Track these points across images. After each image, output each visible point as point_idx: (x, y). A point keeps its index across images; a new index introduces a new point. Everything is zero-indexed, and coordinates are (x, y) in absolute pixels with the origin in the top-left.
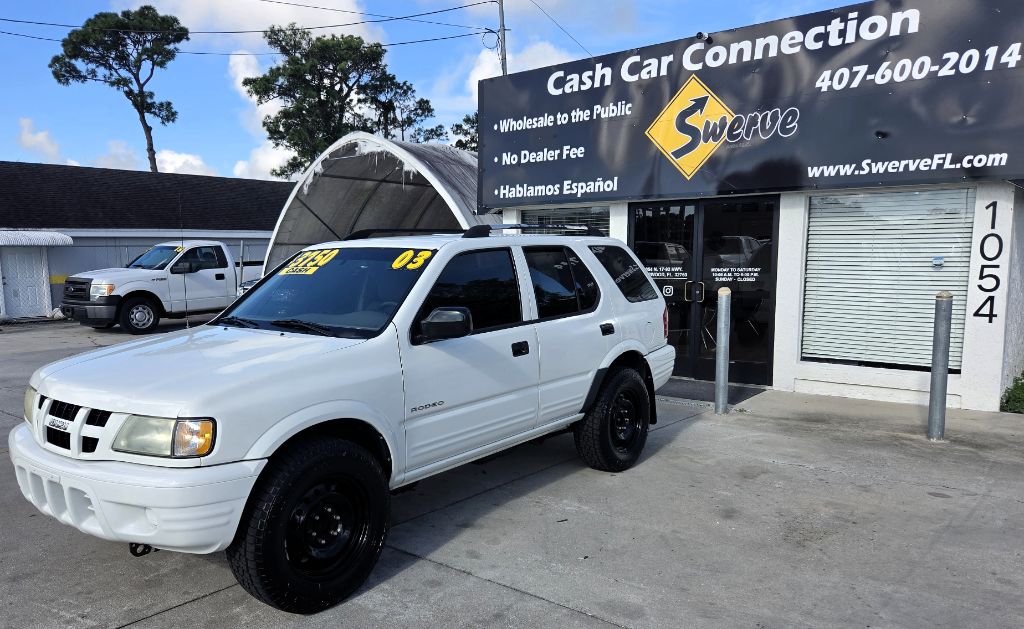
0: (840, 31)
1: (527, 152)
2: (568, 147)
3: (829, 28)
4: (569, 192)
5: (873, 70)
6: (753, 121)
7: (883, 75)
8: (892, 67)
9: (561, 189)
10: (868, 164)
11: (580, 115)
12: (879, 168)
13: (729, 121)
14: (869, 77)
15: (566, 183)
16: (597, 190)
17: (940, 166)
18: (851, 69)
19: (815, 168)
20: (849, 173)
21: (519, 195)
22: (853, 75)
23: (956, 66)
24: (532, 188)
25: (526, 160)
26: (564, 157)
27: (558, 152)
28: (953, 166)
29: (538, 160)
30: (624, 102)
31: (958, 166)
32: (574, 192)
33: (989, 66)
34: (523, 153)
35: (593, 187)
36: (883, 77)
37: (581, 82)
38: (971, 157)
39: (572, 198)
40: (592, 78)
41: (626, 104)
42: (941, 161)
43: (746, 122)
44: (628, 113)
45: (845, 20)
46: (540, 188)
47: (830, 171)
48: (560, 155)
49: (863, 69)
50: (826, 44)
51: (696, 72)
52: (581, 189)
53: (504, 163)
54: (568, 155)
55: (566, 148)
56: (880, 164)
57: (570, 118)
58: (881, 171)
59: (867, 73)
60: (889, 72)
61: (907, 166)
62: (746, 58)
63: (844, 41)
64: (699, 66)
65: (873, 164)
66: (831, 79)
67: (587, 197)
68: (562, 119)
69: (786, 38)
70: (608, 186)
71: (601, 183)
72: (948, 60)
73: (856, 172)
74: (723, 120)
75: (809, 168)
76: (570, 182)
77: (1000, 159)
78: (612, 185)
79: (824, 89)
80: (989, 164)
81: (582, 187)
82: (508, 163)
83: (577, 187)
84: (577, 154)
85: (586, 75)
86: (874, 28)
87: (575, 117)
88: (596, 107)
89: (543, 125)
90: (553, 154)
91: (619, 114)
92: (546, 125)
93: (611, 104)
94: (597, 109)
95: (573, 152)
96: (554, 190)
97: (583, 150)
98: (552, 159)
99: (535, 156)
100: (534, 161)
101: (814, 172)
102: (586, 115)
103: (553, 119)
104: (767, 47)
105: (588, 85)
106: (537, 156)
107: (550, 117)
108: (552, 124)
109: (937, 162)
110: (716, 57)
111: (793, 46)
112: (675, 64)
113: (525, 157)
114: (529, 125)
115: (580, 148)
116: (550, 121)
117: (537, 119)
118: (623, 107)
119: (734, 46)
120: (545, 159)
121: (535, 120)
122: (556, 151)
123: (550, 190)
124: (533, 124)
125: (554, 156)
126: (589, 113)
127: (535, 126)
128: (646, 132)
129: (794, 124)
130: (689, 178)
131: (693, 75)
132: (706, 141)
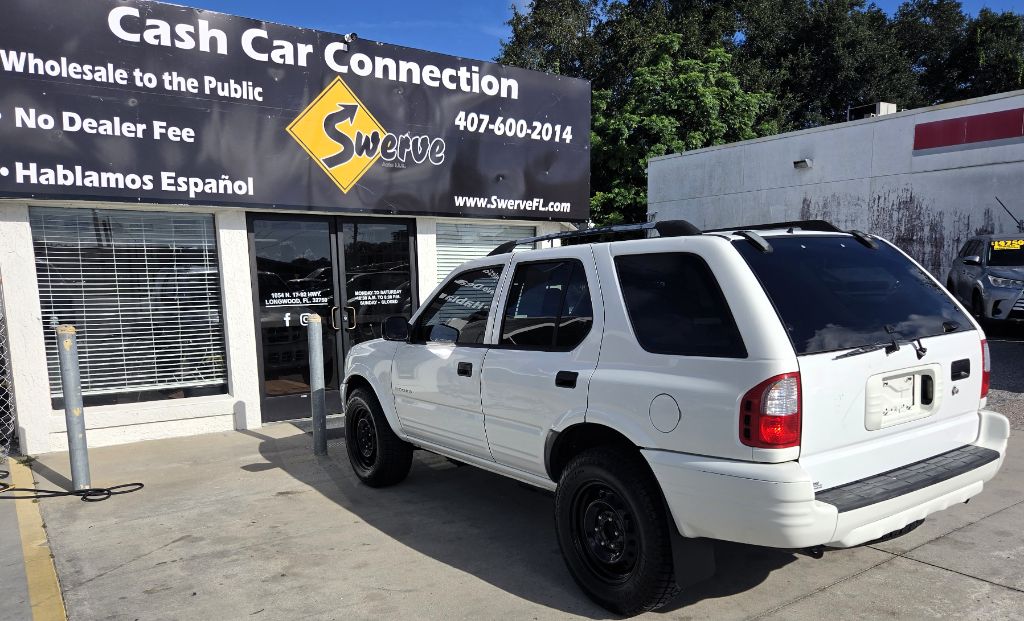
0: (468, 79)
1: (77, 117)
2: (164, 124)
3: (459, 74)
4: (173, 188)
5: (492, 121)
7: (499, 128)
8: (504, 122)
9: (157, 182)
10: (496, 201)
11: (174, 81)
12: (502, 204)
13: (382, 137)
14: (491, 127)
15: (164, 175)
16: (221, 191)
17: (537, 207)
18: (478, 116)
19: (459, 198)
20: (484, 206)
21: (61, 181)
22: (481, 121)
23: (540, 133)
24: (95, 175)
25: (76, 128)
26: (157, 136)
27: (141, 127)
28: (543, 209)
29: (101, 130)
30: (250, 83)
31: (546, 209)
32: (184, 188)
33: (557, 139)
34: (66, 115)
35: (212, 186)
37: (174, 36)
38: (551, 204)
39: (180, 198)
40: (195, 36)
41: (254, 87)
42: (537, 205)
43: (398, 143)
44: (260, 99)
45: (469, 70)
46: (112, 176)
47: (471, 201)
48: (149, 132)
49: (486, 118)
50: (458, 86)
51: (342, 74)
52: (194, 186)
53: (19, 124)
54: (164, 136)
55: (157, 124)
56: (503, 201)
57: (161, 82)
58: (504, 207)
59: (489, 123)
60: (502, 126)
61: (519, 205)
62: (392, 76)
63: (471, 89)
64: (344, 69)
65: (498, 201)
66: (466, 120)
67: (203, 199)
68: (146, 80)
69: (428, 68)
70: (240, 188)
71: (229, 183)
72: (536, 127)
73: (489, 206)
74: (375, 135)
75: (456, 197)
76: (173, 174)
77: (566, 207)
78: (246, 187)
79: (462, 128)
80: (562, 210)
81: (196, 185)
82: (31, 124)
83: (187, 183)
84: (180, 136)
85: (182, 29)
86: (490, 85)
87: (171, 83)
88: (207, 79)
89: (104, 80)
90: (133, 128)
91: (245, 97)
92: (111, 80)
93: (232, 81)
94: (210, 82)
95: (173, 133)
96: (143, 183)
97: (192, 133)
98: (133, 135)
99: (95, 124)
100: (94, 131)
101: (459, 201)
102: (190, 85)
103: (125, 75)
104: (410, 72)
105: (188, 44)
106: (99, 125)
107: (119, 71)
108: (125, 82)
109: (535, 204)
110: (361, 65)
111: (433, 79)
112: (316, 58)
113: (72, 122)
114: (76, 73)
115: (186, 130)
116: (120, 76)
117: (90, 67)
118: (251, 89)
119: (378, 60)
120: (117, 133)
121: (87, 68)
122: (138, 125)
123: (133, 182)
124: (83, 73)
125: (136, 132)
126: (196, 84)
127: (89, 77)
128: (287, 129)
129: (441, 154)
130: (345, 192)
131: (339, 77)
132: (360, 154)
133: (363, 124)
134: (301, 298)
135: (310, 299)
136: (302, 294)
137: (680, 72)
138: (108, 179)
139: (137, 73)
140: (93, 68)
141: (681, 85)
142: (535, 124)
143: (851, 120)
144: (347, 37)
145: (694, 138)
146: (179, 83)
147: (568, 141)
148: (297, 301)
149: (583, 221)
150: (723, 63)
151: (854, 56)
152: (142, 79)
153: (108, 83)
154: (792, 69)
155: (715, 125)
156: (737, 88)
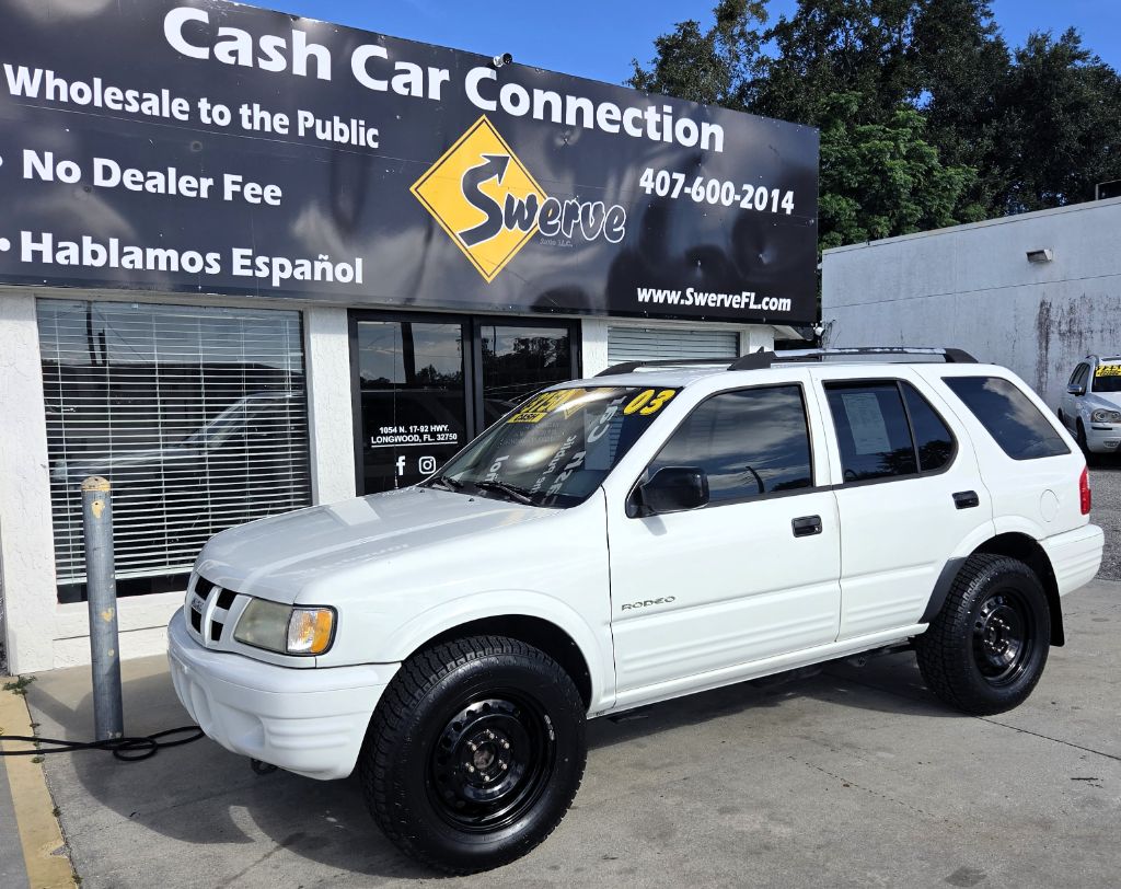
0: (657, 123)
1: (114, 166)
2: (239, 178)
3: (647, 115)
4: (249, 273)
5: (689, 182)
6: (571, 212)
8: (704, 184)
9: (226, 262)
10: (692, 294)
11: (255, 117)
12: (701, 299)
13: (541, 203)
14: (687, 190)
15: (237, 253)
16: (318, 277)
17: (747, 304)
18: (671, 176)
19: (645, 290)
20: (676, 302)
21: (88, 261)
22: (674, 182)
23: (752, 201)
24: (138, 251)
25: (113, 182)
26: (228, 196)
27: (206, 183)
28: (755, 307)
29: (149, 186)
30: (362, 122)
31: (759, 307)
32: (264, 273)
33: (774, 209)
34: (99, 163)
35: (305, 270)
36: (698, 193)
37: (258, 52)
38: (766, 299)
39: (259, 287)
40: (287, 53)
41: (367, 127)
42: (747, 300)
43: (562, 212)
44: (375, 145)
45: (660, 111)
46: (162, 254)
47: (659, 296)
48: (217, 189)
49: (681, 178)
50: (645, 133)
51: (488, 113)
52: (279, 270)
53: (28, 174)
54: (238, 196)
55: (228, 178)
56: (701, 294)
57: (236, 118)
58: (703, 304)
59: (685, 185)
60: (702, 189)
61: (722, 301)
62: (556, 117)
63: (662, 137)
64: (491, 106)
65: (696, 294)
66: (654, 180)
68: (215, 114)
69: (604, 107)
70: (344, 273)
71: (328, 266)
72: (746, 192)
73: (682, 302)
74: (532, 199)
75: (639, 290)
76: (249, 252)
77: (784, 304)
78: (352, 273)
79: (648, 191)
80: (780, 309)
81: (282, 268)
82: (46, 175)
83: (269, 265)
84: (262, 196)
85: (269, 43)
86: (687, 132)
87: (251, 119)
88: (302, 114)
89: (156, 112)
90: (194, 184)
91: (354, 142)
92: (166, 114)
93: (336, 119)
94: (306, 119)
95: (251, 192)
96: (206, 264)
97: (279, 193)
98: (193, 194)
99: (140, 177)
100: (139, 188)
101: (643, 295)
102: (278, 123)
103: (186, 107)
104: (580, 112)
105: (276, 64)
106: (146, 179)
107: (177, 101)
108: (185, 118)
109: (745, 300)
110: (515, 100)
111: (611, 122)
112: (454, 88)
113: (107, 173)
114: (115, 101)
115: (269, 188)
116: (178, 108)
117: (136, 94)
118: (362, 130)
119: (537, 93)
120: (172, 191)
121: (131, 94)
122: (202, 180)
123: (192, 262)
124: (125, 102)
125: (198, 190)
126: (286, 122)
127: (133, 108)
128: (412, 189)
129: (621, 228)
130: (489, 280)
131: (484, 117)
132: (510, 226)
133: (515, 184)
134: (421, 435)
135: (433, 435)
136: (422, 429)
137: (860, 140)
138: (156, 258)
139: (204, 105)
140: (141, 95)
141: (863, 157)
142: (746, 187)
143: (1100, 198)
144: (497, 59)
145: (879, 224)
146: (262, 120)
147: (788, 212)
148: (416, 438)
149: (808, 325)
150: (915, 129)
151: (1077, 122)
152: (210, 113)
153: (161, 118)
154: (997, 139)
155: (906, 207)
156: (935, 162)
